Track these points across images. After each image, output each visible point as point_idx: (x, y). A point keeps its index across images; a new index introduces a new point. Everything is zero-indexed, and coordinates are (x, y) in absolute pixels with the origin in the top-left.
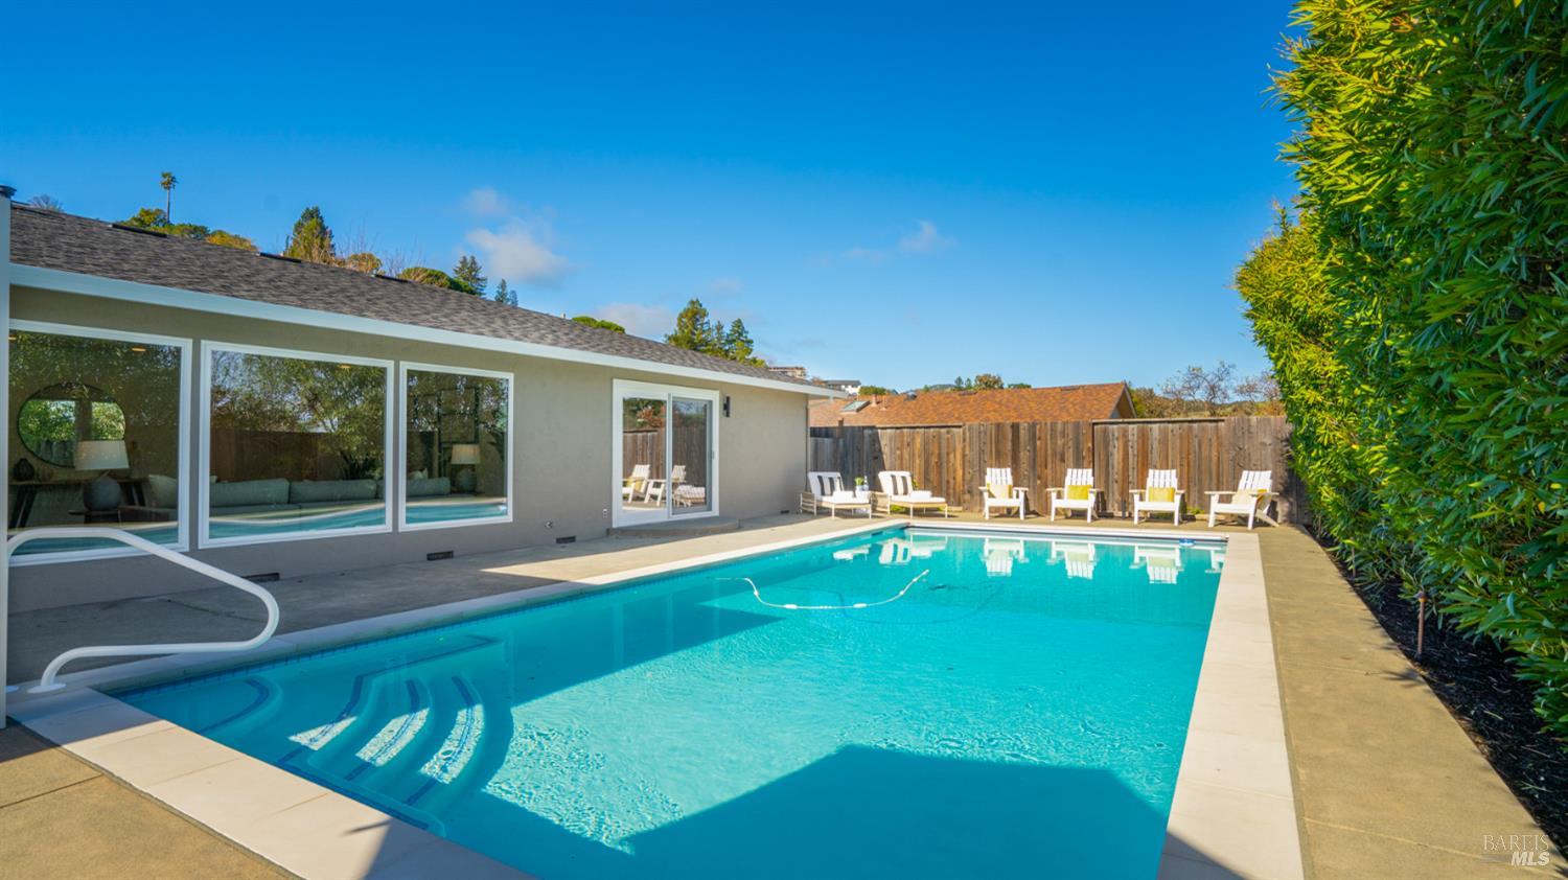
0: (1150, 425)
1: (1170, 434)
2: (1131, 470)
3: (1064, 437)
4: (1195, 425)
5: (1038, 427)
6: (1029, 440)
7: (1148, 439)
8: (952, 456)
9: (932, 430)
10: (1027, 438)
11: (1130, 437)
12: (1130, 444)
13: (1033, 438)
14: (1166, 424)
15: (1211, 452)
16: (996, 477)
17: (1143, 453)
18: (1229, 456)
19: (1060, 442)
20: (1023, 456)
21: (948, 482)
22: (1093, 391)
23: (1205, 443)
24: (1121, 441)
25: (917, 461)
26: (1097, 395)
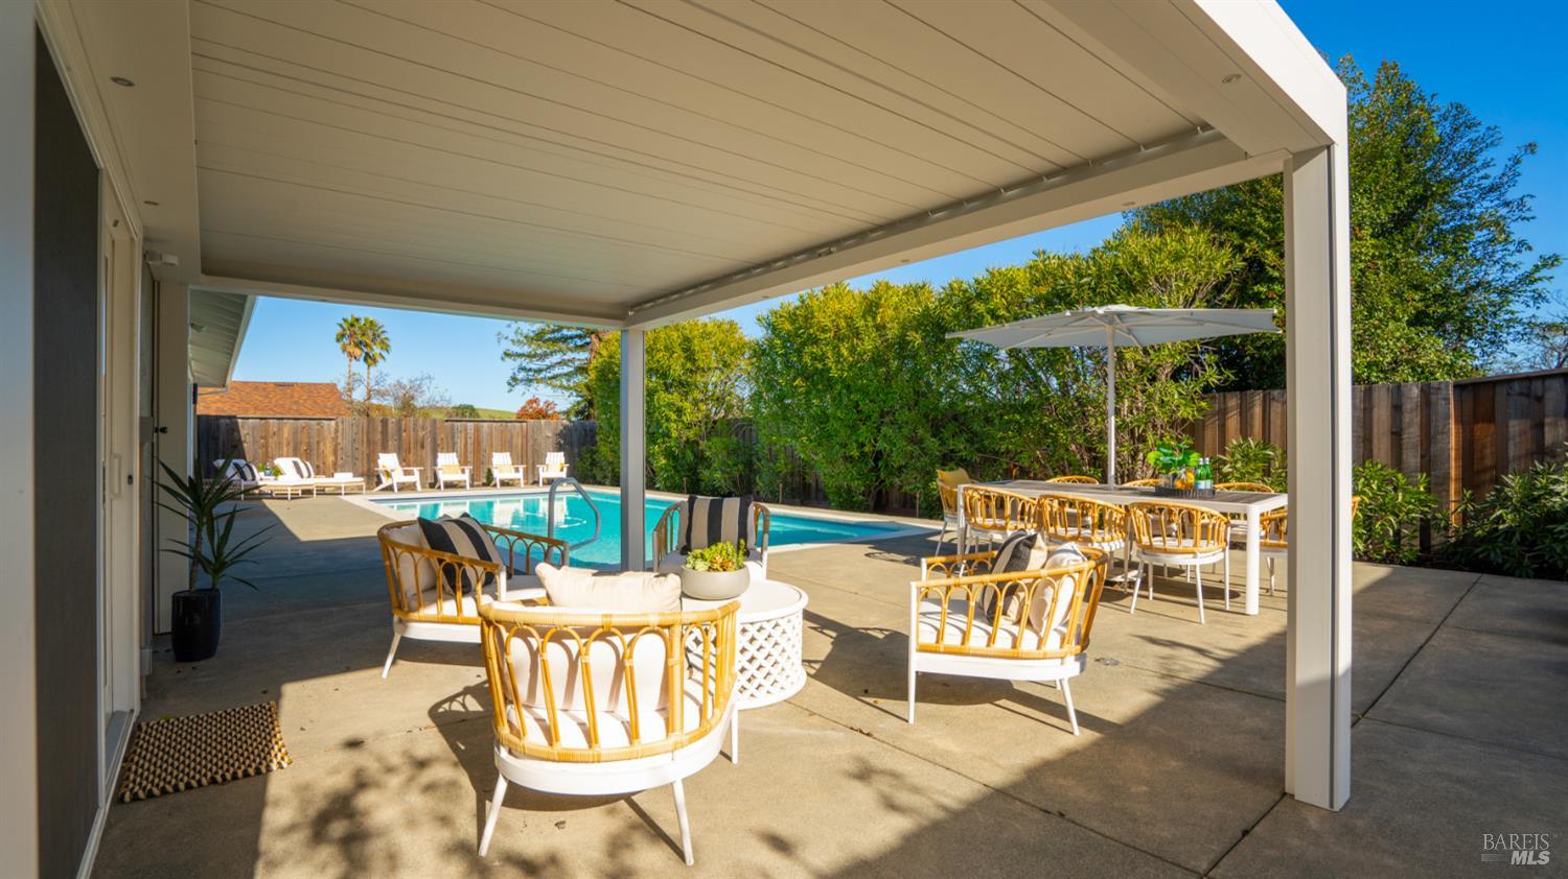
0: (481, 424)
1: (494, 429)
2: (469, 454)
3: (424, 430)
4: (509, 424)
5: (403, 422)
6: (397, 432)
7: (481, 432)
8: (322, 444)
9: (301, 421)
10: (394, 431)
11: (469, 431)
12: (469, 436)
15: (518, 441)
16: (388, 461)
17: (478, 442)
18: (530, 444)
19: (421, 434)
20: (391, 444)
21: (318, 467)
22: (311, 389)
23: (515, 435)
24: (463, 434)
25: (285, 449)
26: (319, 393)
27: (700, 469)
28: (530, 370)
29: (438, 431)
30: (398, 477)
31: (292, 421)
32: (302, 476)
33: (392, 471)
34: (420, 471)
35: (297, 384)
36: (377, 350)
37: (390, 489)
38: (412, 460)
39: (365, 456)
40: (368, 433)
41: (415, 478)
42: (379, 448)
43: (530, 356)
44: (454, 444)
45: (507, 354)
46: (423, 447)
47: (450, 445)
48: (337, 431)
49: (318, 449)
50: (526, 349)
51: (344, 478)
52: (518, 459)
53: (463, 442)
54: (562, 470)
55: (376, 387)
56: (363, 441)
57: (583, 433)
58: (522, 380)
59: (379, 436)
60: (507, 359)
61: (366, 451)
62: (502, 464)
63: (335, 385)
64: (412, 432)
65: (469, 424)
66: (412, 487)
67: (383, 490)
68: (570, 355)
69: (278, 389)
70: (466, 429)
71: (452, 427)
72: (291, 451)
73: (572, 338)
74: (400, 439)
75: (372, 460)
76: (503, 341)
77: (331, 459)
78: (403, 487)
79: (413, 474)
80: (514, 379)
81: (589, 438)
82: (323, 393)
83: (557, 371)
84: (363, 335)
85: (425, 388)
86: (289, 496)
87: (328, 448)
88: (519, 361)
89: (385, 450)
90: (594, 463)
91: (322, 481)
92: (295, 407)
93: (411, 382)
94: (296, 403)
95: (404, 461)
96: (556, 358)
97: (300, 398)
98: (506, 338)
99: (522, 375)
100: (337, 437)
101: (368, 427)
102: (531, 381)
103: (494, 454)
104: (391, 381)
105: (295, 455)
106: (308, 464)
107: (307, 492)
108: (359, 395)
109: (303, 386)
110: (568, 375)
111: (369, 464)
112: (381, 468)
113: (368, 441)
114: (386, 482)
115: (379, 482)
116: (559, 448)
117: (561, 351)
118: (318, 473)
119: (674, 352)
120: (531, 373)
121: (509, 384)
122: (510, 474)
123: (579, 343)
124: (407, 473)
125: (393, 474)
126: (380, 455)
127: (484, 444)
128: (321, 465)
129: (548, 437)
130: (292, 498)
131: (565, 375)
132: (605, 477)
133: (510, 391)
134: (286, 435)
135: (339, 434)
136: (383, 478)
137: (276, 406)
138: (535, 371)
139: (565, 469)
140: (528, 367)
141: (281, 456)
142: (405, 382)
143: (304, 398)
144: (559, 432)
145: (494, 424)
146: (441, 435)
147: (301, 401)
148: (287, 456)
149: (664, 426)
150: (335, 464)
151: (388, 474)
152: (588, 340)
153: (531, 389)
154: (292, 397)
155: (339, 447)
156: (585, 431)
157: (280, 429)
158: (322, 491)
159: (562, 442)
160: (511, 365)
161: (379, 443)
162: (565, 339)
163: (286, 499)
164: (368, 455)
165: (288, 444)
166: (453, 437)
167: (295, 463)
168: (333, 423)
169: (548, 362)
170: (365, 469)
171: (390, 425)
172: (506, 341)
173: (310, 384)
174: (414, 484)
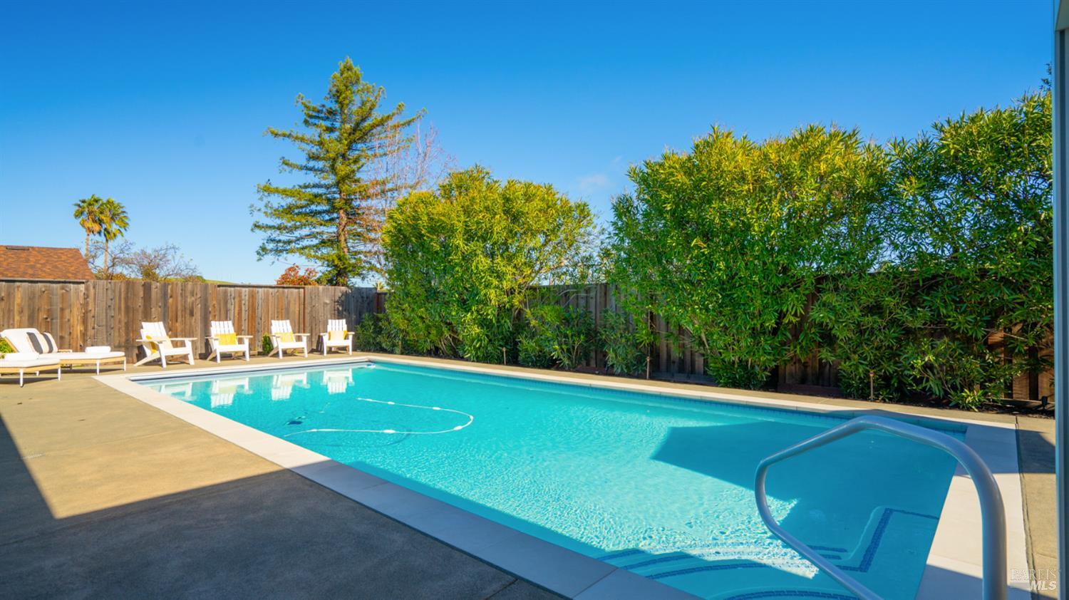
0: (257, 289)
1: (270, 295)
2: (243, 322)
3: (193, 296)
4: (286, 290)
5: (170, 287)
6: (161, 297)
7: (256, 299)
8: (67, 312)
9: (40, 284)
10: (159, 296)
11: (243, 297)
12: (243, 302)
13: (165, 295)
14: (268, 289)
15: (295, 308)
16: (153, 331)
17: (253, 308)
18: (307, 311)
19: (190, 300)
20: (155, 311)
21: (62, 338)
22: (50, 254)
23: (292, 302)
24: (237, 300)
25: (17, 318)
26: (59, 257)
27: (521, 338)
28: (280, 241)
29: (210, 298)
30: (167, 350)
31: (27, 284)
32: (41, 352)
33: (161, 342)
34: (193, 342)
35: (32, 248)
36: (114, 227)
37: (157, 362)
38: (179, 329)
39: (123, 324)
40: (127, 299)
41: (188, 349)
42: (140, 316)
43: (279, 228)
44: (227, 311)
45: (257, 226)
46: (192, 314)
47: (223, 312)
48: (86, 296)
49: (62, 317)
50: (277, 222)
51: (98, 353)
52: (299, 327)
53: (237, 309)
54: (346, 338)
55: (122, 255)
56: (120, 308)
57: (360, 300)
58: (271, 251)
59: (140, 303)
60: (257, 231)
61: (124, 320)
62: (282, 333)
63: (77, 251)
64: (179, 298)
65: (244, 289)
66: (182, 360)
67: (146, 364)
68: (319, 229)
69: (9, 253)
70: (240, 296)
71: (226, 292)
72: (25, 318)
73: (320, 213)
74: (165, 304)
75: (132, 329)
76: (256, 213)
77: (79, 328)
78: (172, 360)
79: (185, 346)
80: (264, 249)
81: (366, 305)
82: (64, 258)
83: (306, 243)
84: (101, 213)
85: (170, 257)
86: (21, 377)
87: (75, 316)
88: (269, 232)
89: (148, 318)
90: (379, 331)
91: (70, 357)
92: (30, 271)
93: (156, 251)
94: (32, 267)
95: (171, 331)
96: (305, 231)
97: (37, 261)
98: (259, 210)
99: (271, 246)
100: (86, 304)
101: (127, 293)
102: (281, 251)
103: (273, 322)
104: (136, 249)
105: (31, 326)
106: (49, 335)
107: (49, 373)
108: (101, 262)
109: (40, 250)
110: (317, 247)
111: (127, 334)
112: (144, 339)
113: (127, 308)
114: (151, 355)
115: (141, 355)
116: (340, 316)
117: (311, 224)
118: (61, 346)
119: (496, 214)
120: (281, 244)
121: (258, 253)
122: (291, 344)
123: (327, 217)
124: (175, 345)
125: (161, 346)
126: (144, 324)
127: (259, 312)
128: (67, 336)
129: (326, 304)
130: (26, 381)
131: (314, 246)
132: (394, 345)
133: (260, 259)
134: (18, 301)
135: (91, 300)
136: (148, 351)
137: (7, 270)
138: (285, 242)
139: (351, 337)
140: (277, 238)
141: (11, 326)
142: (149, 251)
143: (42, 262)
144: (337, 298)
145: (271, 290)
146: (213, 302)
147: (38, 266)
148: (20, 327)
149: (482, 293)
150: (84, 335)
151: (154, 346)
152: (335, 215)
153: (280, 258)
154: (28, 261)
155: (90, 315)
156: (362, 297)
157: (9, 295)
158: (68, 370)
159: (340, 309)
160: (261, 236)
161: (141, 310)
162: (314, 214)
163: (16, 382)
164: (127, 324)
165: (21, 312)
166: (226, 303)
167: (31, 336)
168: (82, 287)
169: (297, 234)
170: (123, 339)
171: (154, 291)
172: (259, 213)
173: (48, 249)
174: (186, 357)
